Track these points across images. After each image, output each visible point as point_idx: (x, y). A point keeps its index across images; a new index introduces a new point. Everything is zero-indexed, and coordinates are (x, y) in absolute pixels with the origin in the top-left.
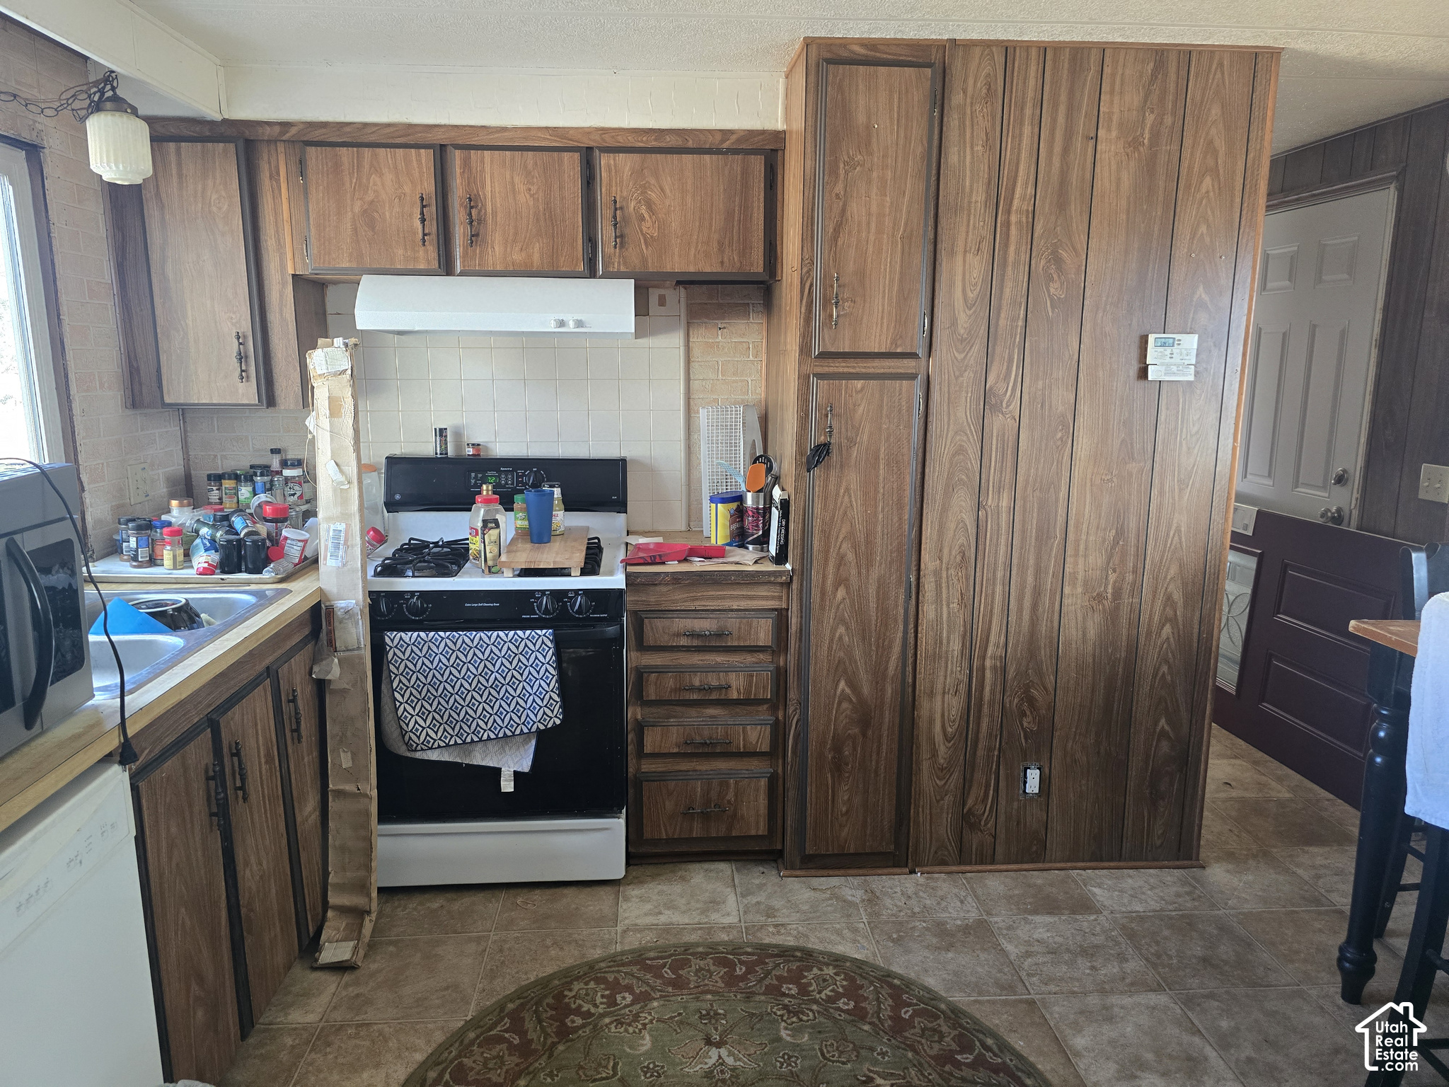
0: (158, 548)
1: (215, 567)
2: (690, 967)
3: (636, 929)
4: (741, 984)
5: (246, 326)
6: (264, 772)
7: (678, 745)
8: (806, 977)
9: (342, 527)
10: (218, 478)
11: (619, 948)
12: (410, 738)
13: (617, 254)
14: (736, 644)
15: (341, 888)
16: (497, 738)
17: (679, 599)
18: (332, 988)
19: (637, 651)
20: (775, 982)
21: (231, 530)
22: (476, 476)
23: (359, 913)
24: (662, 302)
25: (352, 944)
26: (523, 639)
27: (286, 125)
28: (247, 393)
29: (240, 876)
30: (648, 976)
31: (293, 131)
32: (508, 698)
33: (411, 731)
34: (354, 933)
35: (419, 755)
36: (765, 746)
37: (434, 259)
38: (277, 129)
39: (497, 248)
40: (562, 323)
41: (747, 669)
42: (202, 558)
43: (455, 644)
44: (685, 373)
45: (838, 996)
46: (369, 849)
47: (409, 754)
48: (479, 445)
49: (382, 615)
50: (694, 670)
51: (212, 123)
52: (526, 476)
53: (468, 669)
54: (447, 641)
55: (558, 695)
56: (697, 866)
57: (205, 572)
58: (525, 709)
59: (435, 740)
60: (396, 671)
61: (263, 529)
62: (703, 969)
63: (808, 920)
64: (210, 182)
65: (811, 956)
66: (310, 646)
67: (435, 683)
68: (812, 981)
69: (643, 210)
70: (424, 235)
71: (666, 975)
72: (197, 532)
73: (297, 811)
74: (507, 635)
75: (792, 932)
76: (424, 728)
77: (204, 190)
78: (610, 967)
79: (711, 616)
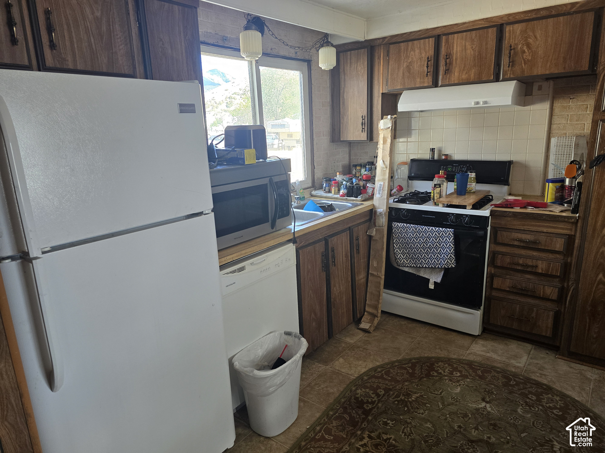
0: (331, 187)
1: (345, 195)
2: (491, 374)
3: (475, 354)
4: (510, 387)
5: (365, 113)
6: (344, 260)
7: (509, 287)
8: (543, 396)
9: (382, 183)
10: (355, 166)
11: (464, 358)
12: (398, 261)
13: (510, 70)
14: (543, 248)
15: (370, 306)
16: (429, 267)
17: (516, 224)
18: (361, 336)
19: (494, 244)
20: (527, 392)
21: (352, 183)
22: (443, 167)
23: (374, 316)
24: (540, 88)
25: (370, 324)
26: (441, 231)
27: (384, 38)
28: (364, 136)
29: (332, 290)
30: (471, 371)
31: (386, 40)
32: (434, 253)
33: (398, 259)
34: (371, 321)
35: (401, 268)
36: (554, 297)
37: (431, 81)
38: (381, 40)
39: (456, 74)
40: (478, 103)
41: (548, 260)
42: (342, 191)
43: (416, 230)
44: (549, 121)
45: (556, 408)
46: (379, 296)
47: (397, 267)
48: (447, 155)
49: (393, 216)
50: (520, 256)
51: (362, 42)
52: (463, 168)
53: (420, 240)
54: (414, 228)
55: (454, 256)
56: (516, 341)
57: (342, 196)
58: (440, 259)
59: (406, 264)
60: (395, 236)
61: (361, 183)
62: (496, 377)
63: (559, 377)
64: (359, 63)
65: (551, 390)
66: (367, 224)
67: (408, 243)
68: (546, 398)
69: (525, 48)
70: (428, 72)
71: (478, 373)
72: (342, 183)
73: (356, 277)
74: (435, 229)
75: (548, 379)
76: (403, 259)
77: (357, 66)
78: (457, 362)
79: (532, 234)
